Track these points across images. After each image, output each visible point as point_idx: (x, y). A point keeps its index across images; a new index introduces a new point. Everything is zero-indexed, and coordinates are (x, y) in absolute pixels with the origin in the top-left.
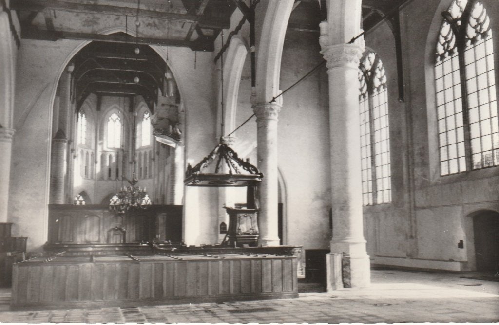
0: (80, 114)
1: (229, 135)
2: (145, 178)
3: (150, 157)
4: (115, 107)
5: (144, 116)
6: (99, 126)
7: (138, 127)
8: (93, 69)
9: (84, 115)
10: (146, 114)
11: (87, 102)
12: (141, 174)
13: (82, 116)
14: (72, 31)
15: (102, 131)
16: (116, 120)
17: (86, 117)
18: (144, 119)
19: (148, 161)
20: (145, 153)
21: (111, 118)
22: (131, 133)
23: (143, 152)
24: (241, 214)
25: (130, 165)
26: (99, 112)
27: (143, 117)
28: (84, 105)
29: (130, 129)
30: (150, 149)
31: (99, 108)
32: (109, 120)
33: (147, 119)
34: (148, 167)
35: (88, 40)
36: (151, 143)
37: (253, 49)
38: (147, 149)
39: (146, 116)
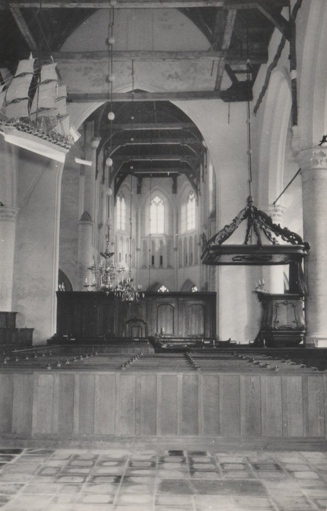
0: (118, 198)
1: (274, 203)
2: (191, 264)
3: (195, 241)
4: (157, 189)
5: (189, 196)
6: (140, 210)
7: (183, 209)
8: (124, 145)
9: (123, 200)
10: (191, 194)
11: (126, 185)
12: (187, 261)
13: (121, 200)
14: (81, 93)
15: (143, 215)
16: (159, 203)
17: (125, 201)
18: (190, 201)
19: (193, 246)
20: (191, 238)
21: (154, 202)
22: (175, 216)
23: (188, 237)
24: (278, 301)
25: (175, 252)
26: (139, 195)
27: (188, 198)
28: (123, 189)
29: (174, 212)
30: (195, 234)
31: (139, 191)
32: (151, 204)
33: (192, 200)
34: (193, 252)
35: (98, 102)
36: (196, 226)
37: (294, 74)
38: (193, 233)
39: (191, 197)
